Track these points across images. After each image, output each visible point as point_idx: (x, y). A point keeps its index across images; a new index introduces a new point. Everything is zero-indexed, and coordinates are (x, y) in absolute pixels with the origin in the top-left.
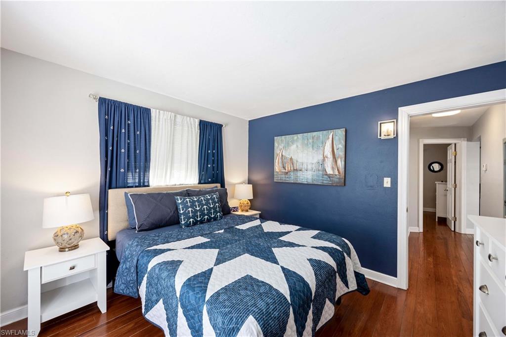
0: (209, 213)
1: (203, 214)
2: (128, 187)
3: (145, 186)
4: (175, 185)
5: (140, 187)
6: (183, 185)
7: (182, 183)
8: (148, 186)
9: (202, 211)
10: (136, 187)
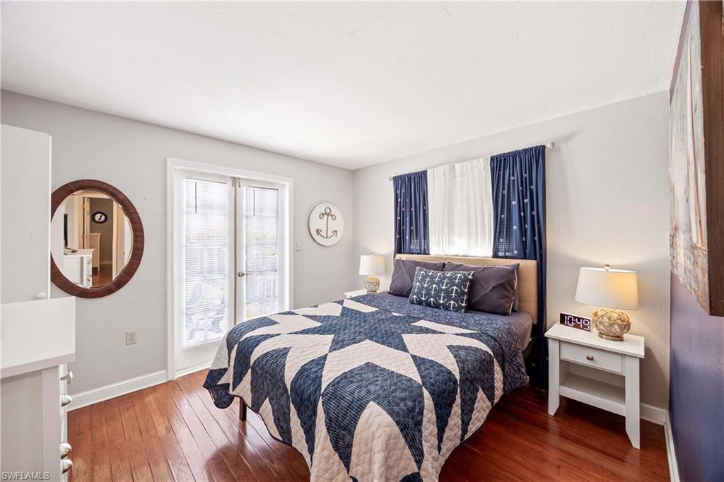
0: (437, 296)
1: (428, 295)
2: (412, 253)
3: (425, 254)
4: (458, 256)
5: (421, 254)
6: (467, 256)
7: (467, 254)
8: (429, 254)
9: (428, 290)
10: (418, 254)
